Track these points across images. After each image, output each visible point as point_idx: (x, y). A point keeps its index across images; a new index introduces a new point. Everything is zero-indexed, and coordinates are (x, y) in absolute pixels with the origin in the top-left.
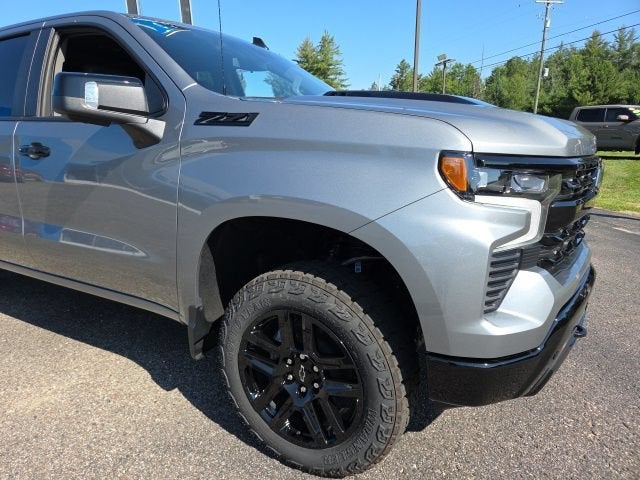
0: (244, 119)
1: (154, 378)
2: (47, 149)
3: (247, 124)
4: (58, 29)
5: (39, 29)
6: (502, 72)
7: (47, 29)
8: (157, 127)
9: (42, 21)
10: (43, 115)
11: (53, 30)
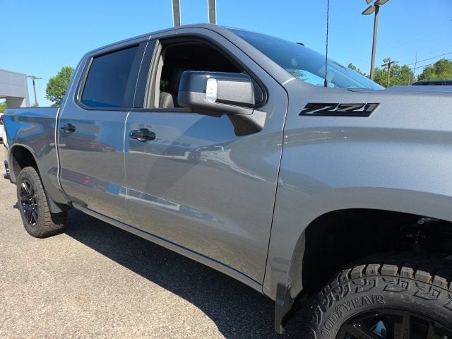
0: (362, 109)
1: (220, 330)
2: (153, 134)
3: (366, 114)
4: (161, 40)
5: (147, 41)
6: (432, 71)
7: (153, 41)
8: (259, 117)
9: (148, 35)
10: (148, 107)
11: (158, 41)
